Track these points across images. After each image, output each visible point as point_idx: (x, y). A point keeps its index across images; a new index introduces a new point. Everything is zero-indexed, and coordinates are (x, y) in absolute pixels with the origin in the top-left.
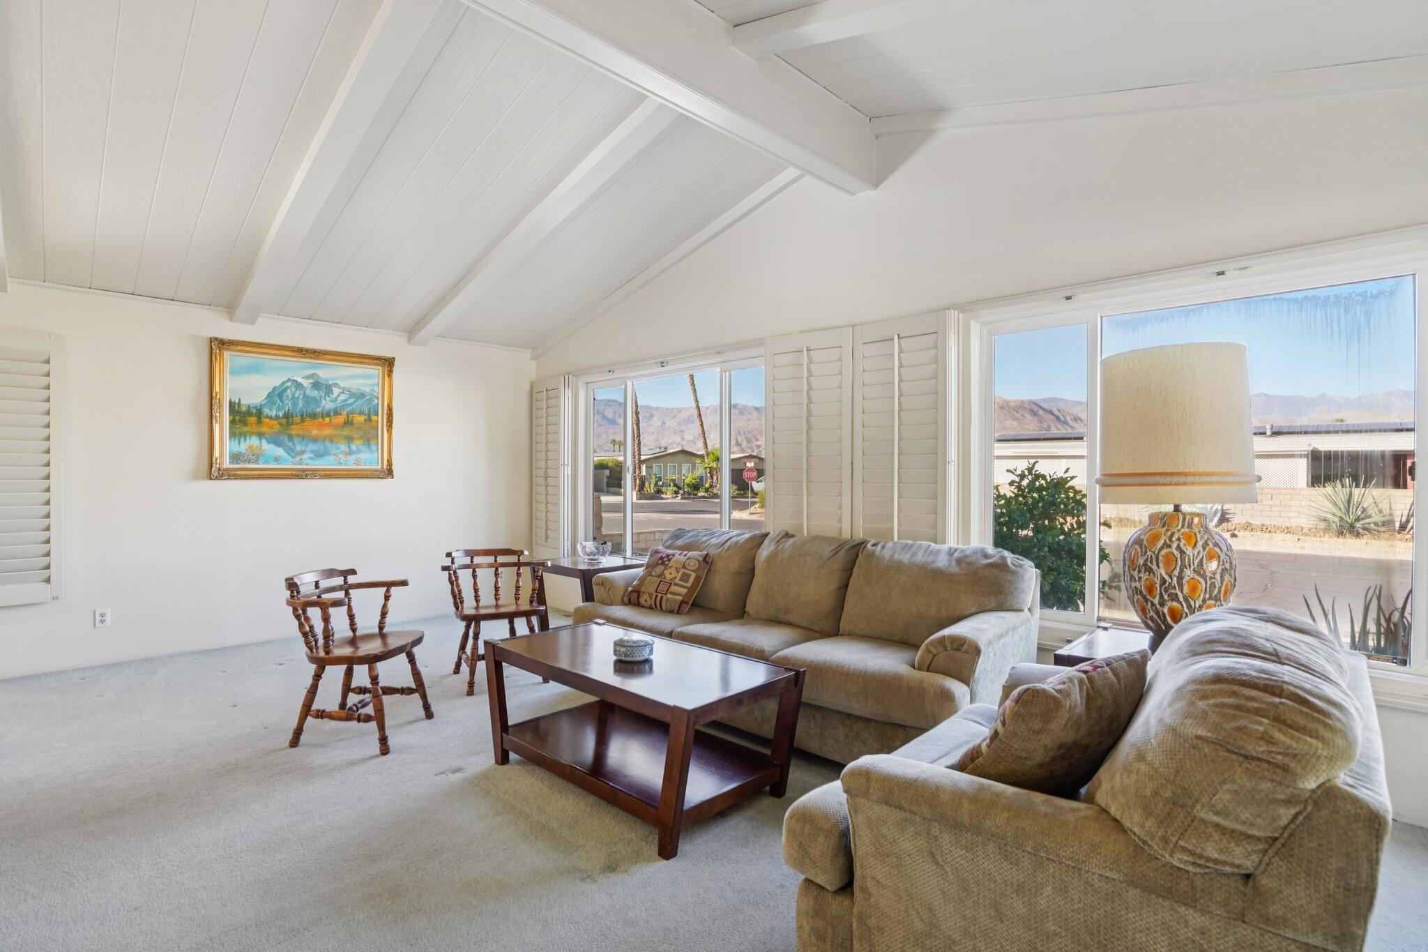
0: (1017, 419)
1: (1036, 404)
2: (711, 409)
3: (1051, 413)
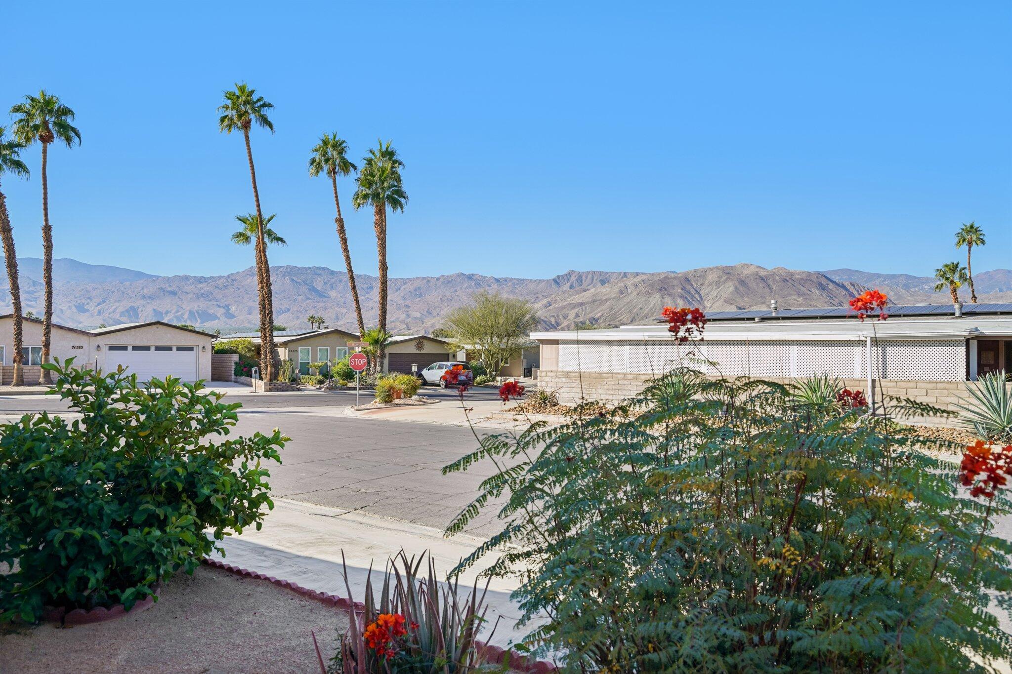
0: (804, 294)
1: (825, 276)
2: (442, 280)
3: (843, 287)
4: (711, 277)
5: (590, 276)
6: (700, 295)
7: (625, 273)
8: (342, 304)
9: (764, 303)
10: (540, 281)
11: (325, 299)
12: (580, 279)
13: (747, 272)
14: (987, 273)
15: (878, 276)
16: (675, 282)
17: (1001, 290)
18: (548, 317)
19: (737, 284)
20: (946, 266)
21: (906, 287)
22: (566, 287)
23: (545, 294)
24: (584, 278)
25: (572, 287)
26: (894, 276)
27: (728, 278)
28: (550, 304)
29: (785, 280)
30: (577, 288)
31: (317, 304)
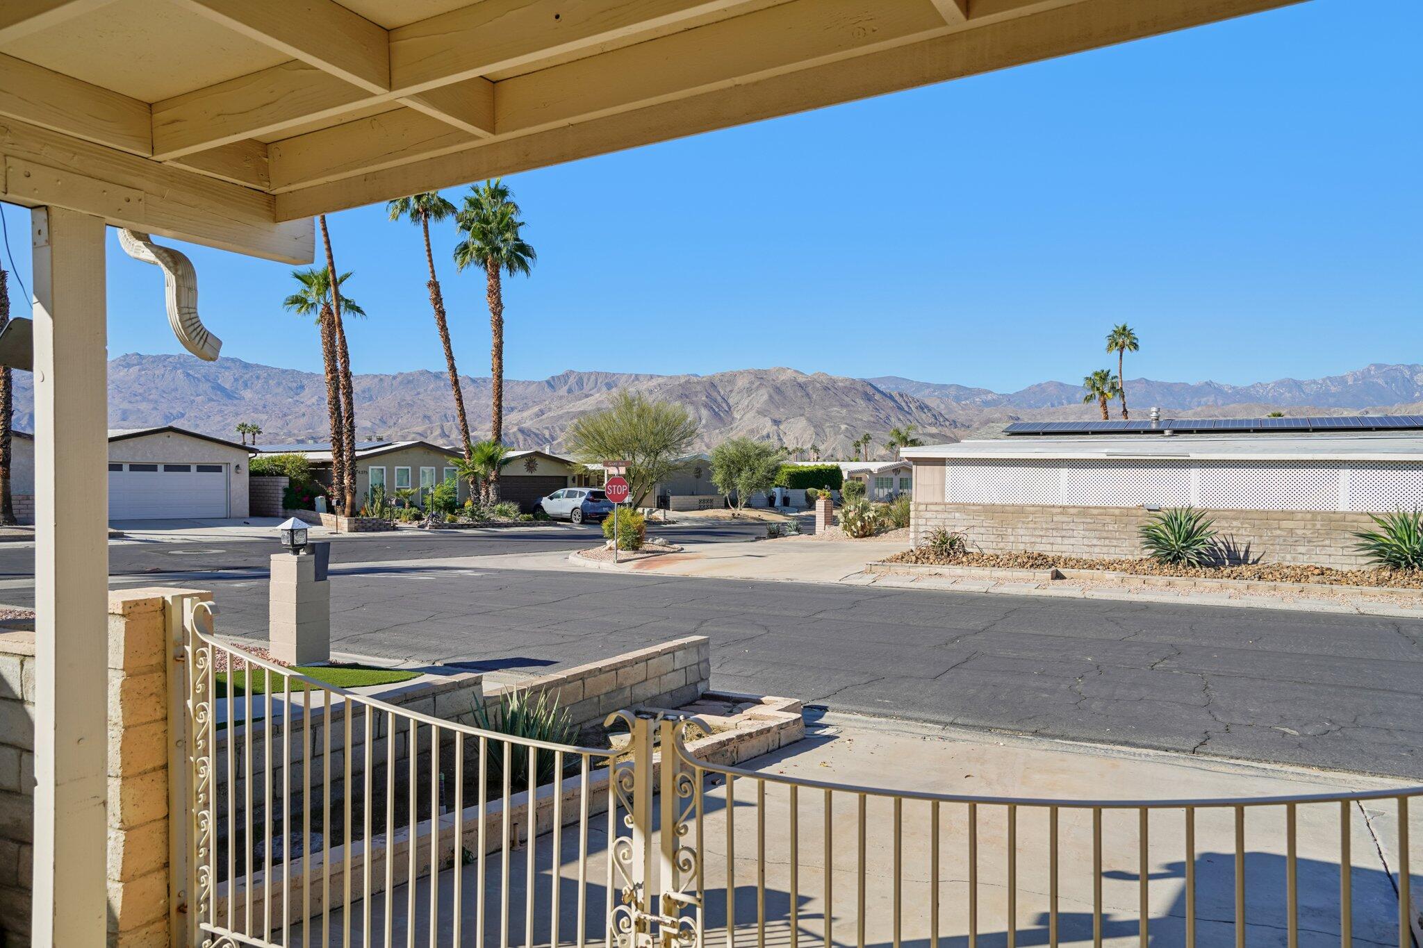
1: (870, 384)
2: (399, 379)
3: (891, 397)
4: (741, 383)
5: (593, 378)
6: (728, 404)
7: (636, 375)
8: (260, 408)
9: (802, 415)
10: (530, 383)
11: (235, 402)
12: (580, 383)
13: (782, 377)
14: (1039, 385)
15: (928, 385)
16: (699, 388)
17: (1053, 406)
18: (541, 428)
19: (772, 391)
20: (1096, 374)
21: (958, 399)
22: (563, 391)
23: (536, 400)
24: (585, 380)
25: (570, 391)
26: (944, 386)
27: (760, 384)
28: (542, 412)
29: (826, 389)
30: (577, 393)
31: (224, 407)
